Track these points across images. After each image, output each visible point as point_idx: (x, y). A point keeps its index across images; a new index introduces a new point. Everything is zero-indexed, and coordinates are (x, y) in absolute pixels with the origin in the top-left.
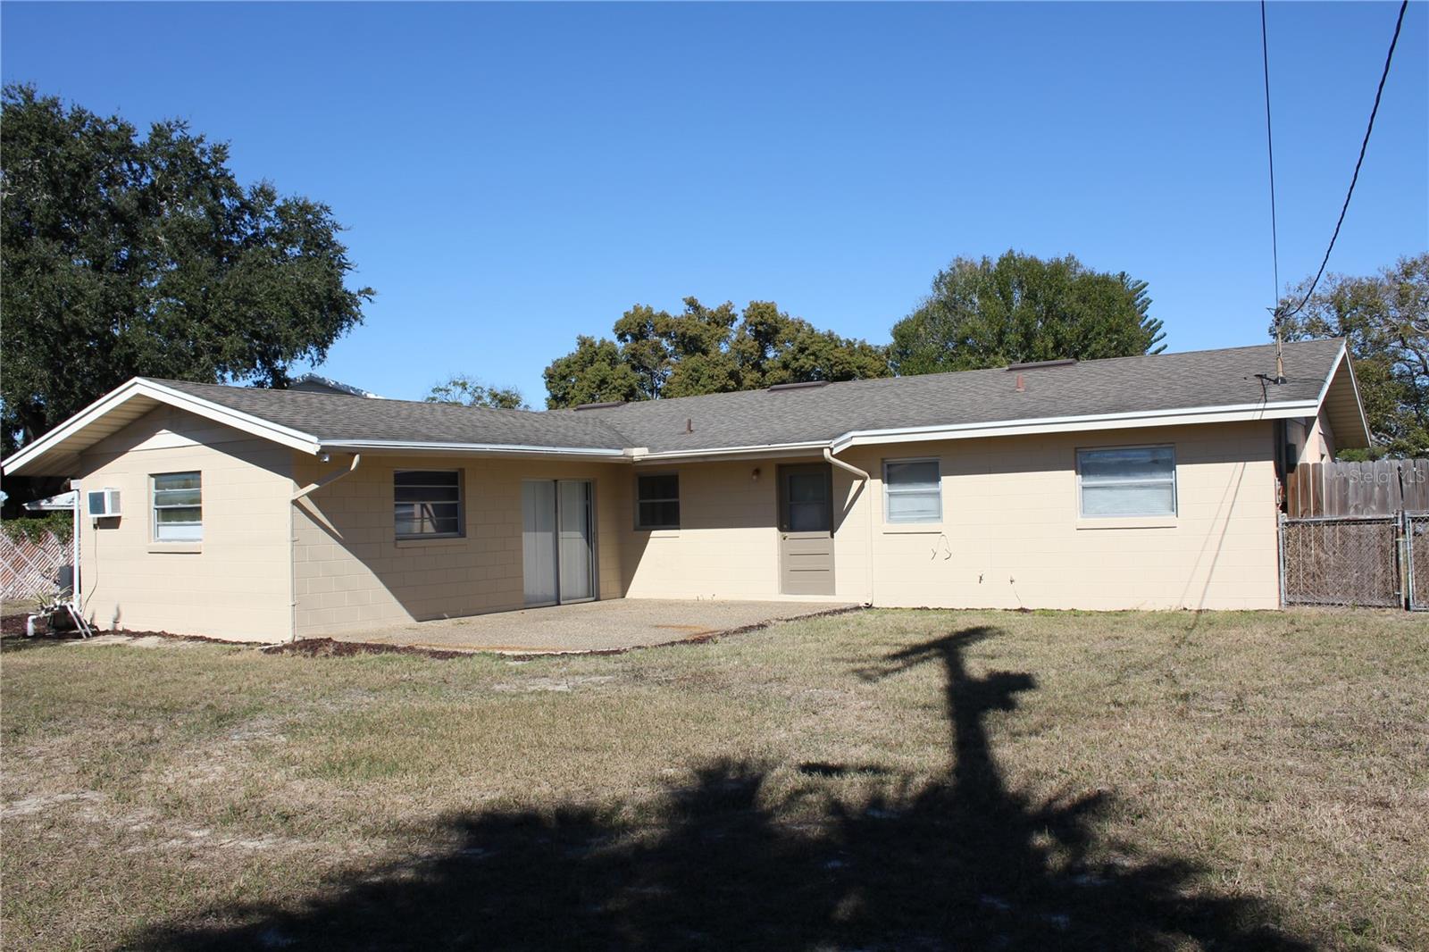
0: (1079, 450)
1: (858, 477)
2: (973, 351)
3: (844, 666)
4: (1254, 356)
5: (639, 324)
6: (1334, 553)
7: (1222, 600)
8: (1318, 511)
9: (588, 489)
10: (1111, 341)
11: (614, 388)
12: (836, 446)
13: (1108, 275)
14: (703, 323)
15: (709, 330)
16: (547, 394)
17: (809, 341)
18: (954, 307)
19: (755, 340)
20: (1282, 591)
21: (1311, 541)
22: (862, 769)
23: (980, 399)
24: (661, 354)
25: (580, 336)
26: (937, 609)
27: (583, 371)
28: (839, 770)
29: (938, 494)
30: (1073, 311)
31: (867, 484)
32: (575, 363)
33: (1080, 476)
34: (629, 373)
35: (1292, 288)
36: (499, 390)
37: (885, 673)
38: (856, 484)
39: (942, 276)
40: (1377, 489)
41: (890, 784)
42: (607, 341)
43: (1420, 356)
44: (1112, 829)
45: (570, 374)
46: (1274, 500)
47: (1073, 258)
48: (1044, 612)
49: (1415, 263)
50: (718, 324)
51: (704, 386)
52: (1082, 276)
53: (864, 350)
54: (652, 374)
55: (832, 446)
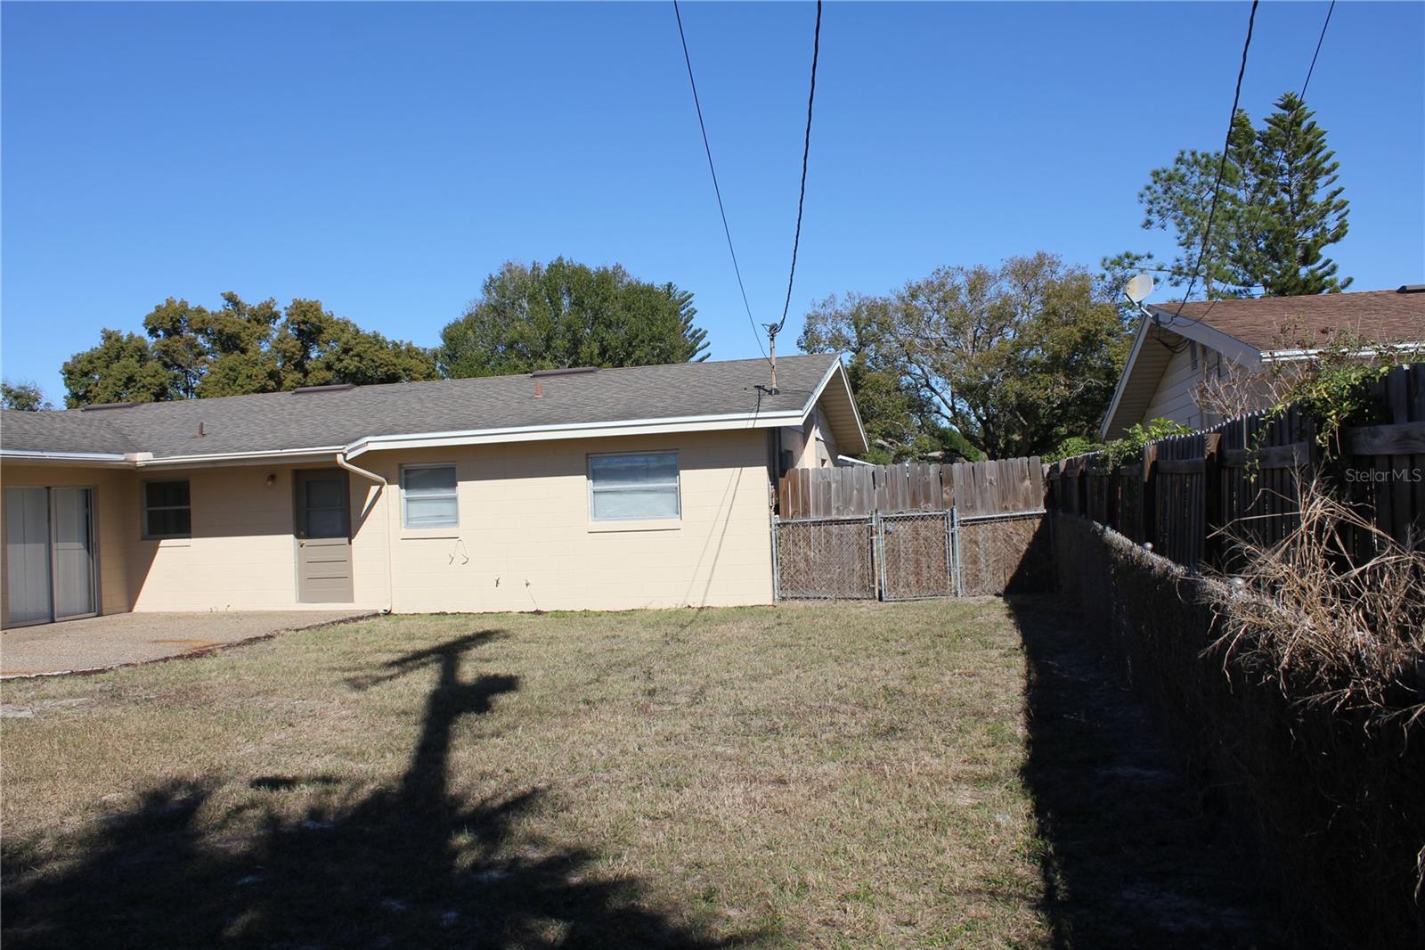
0: (590, 456)
1: (375, 483)
2: (521, 355)
3: (338, 675)
4: (759, 367)
5: (172, 318)
6: (820, 551)
7: (722, 598)
8: (806, 513)
9: (88, 496)
10: (653, 348)
11: (143, 387)
12: (349, 451)
13: (652, 285)
14: (243, 319)
15: (249, 328)
16: (67, 392)
17: (353, 342)
18: (504, 312)
19: (297, 340)
20: (776, 588)
21: (800, 541)
22: (311, 780)
23: (499, 404)
24: (196, 350)
25: (105, 329)
26: (455, 614)
27: (107, 367)
28: (290, 783)
29: (455, 499)
30: (619, 319)
31: (384, 489)
32: (99, 358)
33: (591, 481)
34: (160, 370)
35: (817, 304)
36: (14, 385)
37: (377, 681)
38: (374, 489)
39: (492, 280)
40: (855, 492)
41: (336, 793)
42: (136, 336)
43: (922, 370)
44: (532, 824)
45: (93, 370)
46: (767, 502)
47: (620, 267)
48: (558, 614)
49: (919, 287)
50: (258, 322)
51: (242, 387)
52: (628, 285)
53: (411, 352)
54: (186, 372)
55: (345, 451)
